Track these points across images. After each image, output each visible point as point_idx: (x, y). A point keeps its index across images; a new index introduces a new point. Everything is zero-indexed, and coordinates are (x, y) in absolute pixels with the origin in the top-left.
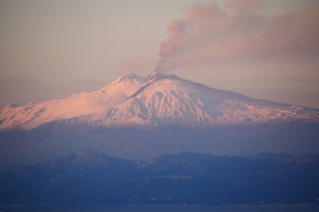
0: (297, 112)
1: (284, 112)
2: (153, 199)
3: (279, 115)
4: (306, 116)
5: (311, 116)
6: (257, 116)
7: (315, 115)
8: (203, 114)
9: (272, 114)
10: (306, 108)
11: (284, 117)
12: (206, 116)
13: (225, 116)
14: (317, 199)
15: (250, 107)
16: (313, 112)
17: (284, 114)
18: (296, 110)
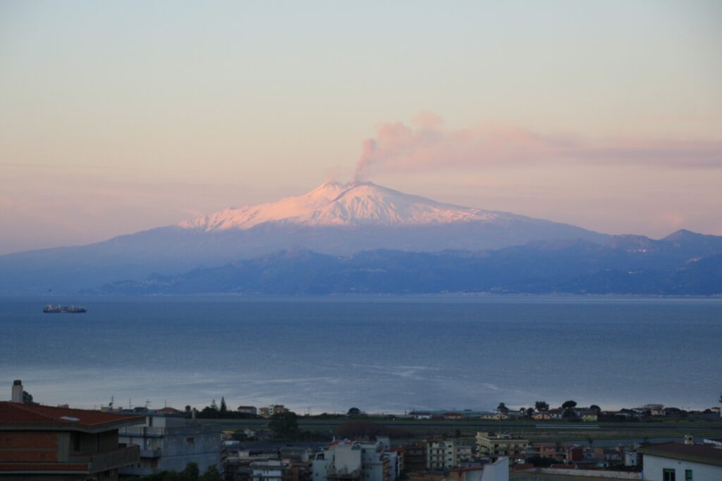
0: (476, 214)
1: (465, 214)
2: (352, 289)
3: (461, 216)
4: (484, 217)
5: (488, 217)
6: (442, 218)
7: (491, 217)
8: (396, 216)
9: (454, 216)
11: (465, 219)
12: (398, 217)
13: (414, 217)
15: (436, 210)
16: (490, 214)
17: (465, 216)
18: (475, 212)
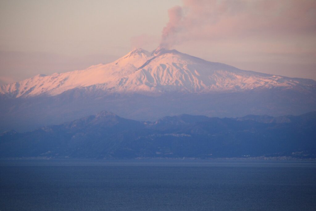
0: (277, 81)
1: (267, 80)
2: (158, 153)
3: (263, 83)
4: (285, 84)
5: (289, 84)
6: (244, 84)
7: (292, 84)
8: (199, 82)
9: (256, 83)
10: (285, 78)
11: (267, 85)
12: (202, 84)
13: (217, 84)
14: (293, 153)
15: (238, 77)
16: (291, 81)
17: (266, 83)
18: (277, 79)
